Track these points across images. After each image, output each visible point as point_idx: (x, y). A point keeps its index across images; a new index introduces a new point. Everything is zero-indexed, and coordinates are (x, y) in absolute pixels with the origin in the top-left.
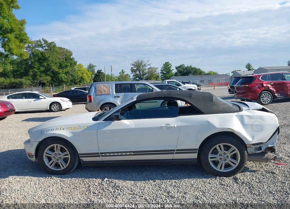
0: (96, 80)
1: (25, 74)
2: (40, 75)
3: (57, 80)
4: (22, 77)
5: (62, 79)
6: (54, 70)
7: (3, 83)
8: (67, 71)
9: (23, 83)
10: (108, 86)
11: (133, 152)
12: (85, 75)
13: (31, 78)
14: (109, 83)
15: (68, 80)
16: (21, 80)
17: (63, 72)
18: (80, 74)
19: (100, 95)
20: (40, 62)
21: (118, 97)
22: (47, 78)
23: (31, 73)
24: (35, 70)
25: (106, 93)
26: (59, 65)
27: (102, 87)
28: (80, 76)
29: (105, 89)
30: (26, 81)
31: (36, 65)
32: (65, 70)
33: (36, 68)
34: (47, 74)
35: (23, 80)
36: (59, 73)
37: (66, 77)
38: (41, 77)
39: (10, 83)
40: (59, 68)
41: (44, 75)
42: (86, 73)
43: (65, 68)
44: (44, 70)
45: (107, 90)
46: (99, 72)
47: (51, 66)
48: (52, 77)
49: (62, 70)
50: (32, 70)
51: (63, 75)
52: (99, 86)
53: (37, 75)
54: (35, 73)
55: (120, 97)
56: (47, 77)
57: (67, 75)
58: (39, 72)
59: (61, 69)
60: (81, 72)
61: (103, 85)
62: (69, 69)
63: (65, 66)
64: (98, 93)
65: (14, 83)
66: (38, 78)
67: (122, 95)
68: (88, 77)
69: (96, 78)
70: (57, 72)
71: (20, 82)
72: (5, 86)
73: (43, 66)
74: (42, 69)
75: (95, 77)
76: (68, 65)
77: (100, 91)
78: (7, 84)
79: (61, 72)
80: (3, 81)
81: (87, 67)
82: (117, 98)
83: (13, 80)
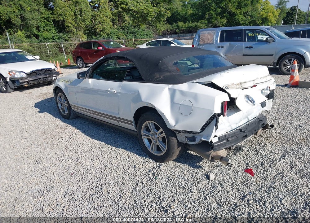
0: (288, 20)
1: (201, 18)
2: (216, 17)
3: (233, 22)
4: (198, 21)
5: (239, 21)
6: (231, 11)
7: (182, 28)
8: (246, 11)
9: (198, 27)
10: (212, 34)
11: (95, 112)
12: (270, 14)
13: (206, 22)
14: (215, 30)
15: (245, 22)
16: (197, 24)
17: (241, 12)
18: (264, 14)
19: (203, 45)
20: (217, 3)
21: (222, 47)
22: (223, 21)
23: (207, 16)
24: (212, 12)
25: (209, 42)
26: (237, 4)
27: (206, 35)
28: (264, 16)
29: (209, 37)
30: (202, 25)
31: (213, 7)
32: (244, 10)
33: (213, 10)
34: (224, 16)
35: (199, 24)
36: (236, 15)
37: (244, 19)
38: (216, 19)
39: (188, 27)
40: (237, 8)
41: (220, 17)
42: (272, 11)
43: (244, 8)
44: (220, 11)
45: (211, 38)
46: (293, 9)
47: (228, 6)
48: (228, 19)
49: (240, 10)
50: (208, 12)
51: (241, 16)
52: (203, 34)
53: (212, 18)
54: (211, 16)
55: (224, 47)
56: (223, 19)
57: (245, 16)
58: (215, 14)
59: (238, 9)
60: (265, 11)
61: (207, 32)
62: (249, 8)
63: (245, 5)
64: (201, 42)
65: (191, 27)
66: (213, 21)
67: (227, 44)
68: (275, 17)
69: (288, 18)
70: (235, 12)
71: (196, 26)
72: (183, 30)
73: (220, 7)
74: (219, 10)
75: (287, 16)
76: (248, 4)
77: (203, 40)
78: (185, 29)
79: (238, 12)
80: (182, 25)
81: (277, 3)
82: (220, 48)
83: (191, 24)
